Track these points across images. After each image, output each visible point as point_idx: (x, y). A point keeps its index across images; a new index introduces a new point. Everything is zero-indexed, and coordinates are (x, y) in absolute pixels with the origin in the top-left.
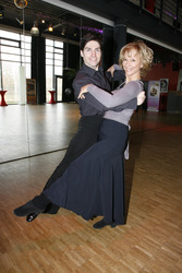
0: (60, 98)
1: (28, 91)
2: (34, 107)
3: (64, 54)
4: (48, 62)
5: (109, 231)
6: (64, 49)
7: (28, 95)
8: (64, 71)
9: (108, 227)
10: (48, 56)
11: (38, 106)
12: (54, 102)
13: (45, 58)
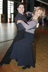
0: (12, 21)
1: (1, 18)
2: (4, 24)
3: (14, 6)
4: (9, 8)
5: (28, 70)
6: (14, 4)
7: (1, 20)
8: (14, 12)
9: (27, 69)
10: (9, 6)
11: (5, 24)
12: (10, 22)
13: (7, 7)
